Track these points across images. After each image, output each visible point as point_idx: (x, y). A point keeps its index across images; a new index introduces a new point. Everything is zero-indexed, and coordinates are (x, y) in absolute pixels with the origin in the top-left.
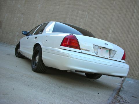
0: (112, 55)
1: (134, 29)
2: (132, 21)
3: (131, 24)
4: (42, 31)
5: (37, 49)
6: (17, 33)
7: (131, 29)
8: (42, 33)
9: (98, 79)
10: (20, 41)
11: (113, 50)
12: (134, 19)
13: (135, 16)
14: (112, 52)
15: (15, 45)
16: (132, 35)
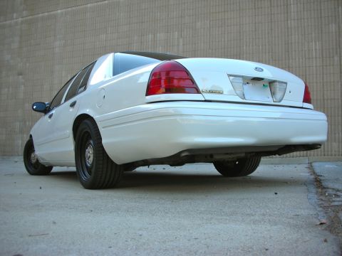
0: (279, 95)
1: (298, 43)
2: (289, 26)
3: (290, 34)
4: (85, 84)
5: (85, 130)
6: (18, 124)
7: (293, 45)
8: (85, 89)
9: (252, 174)
10: (31, 133)
11: (279, 82)
12: (293, 21)
13: (294, 12)
14: (277, 85)
15: (19, 155)
16: (299, 59)
